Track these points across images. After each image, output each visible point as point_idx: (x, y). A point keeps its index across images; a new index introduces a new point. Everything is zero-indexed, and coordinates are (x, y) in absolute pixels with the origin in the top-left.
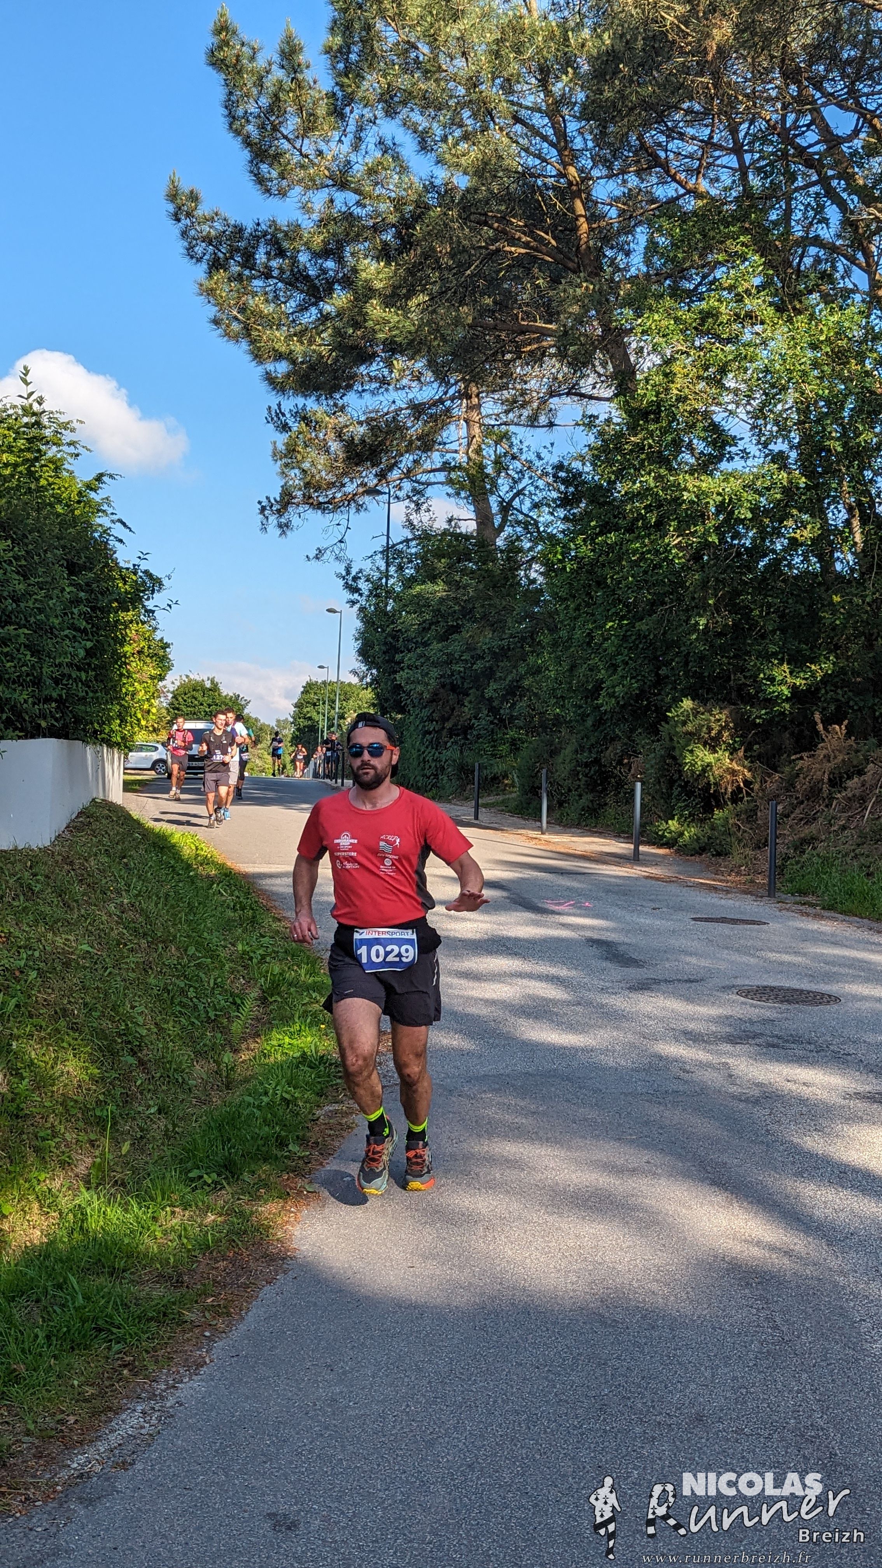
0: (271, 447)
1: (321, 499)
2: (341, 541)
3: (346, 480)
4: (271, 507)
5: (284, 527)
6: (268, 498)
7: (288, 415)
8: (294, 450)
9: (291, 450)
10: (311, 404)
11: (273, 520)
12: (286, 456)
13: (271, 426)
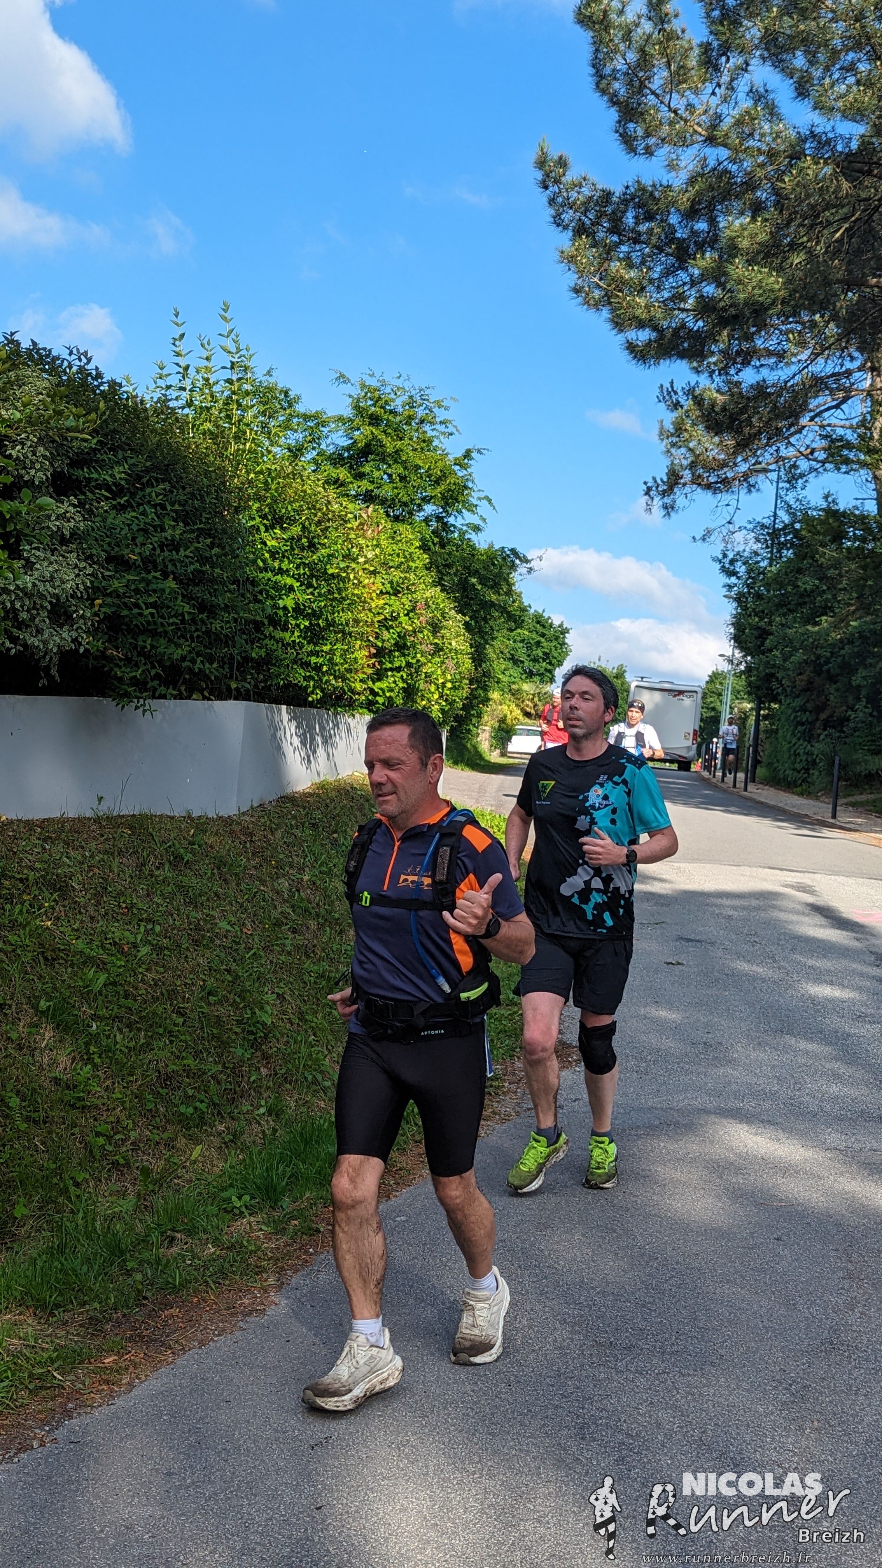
0: (658, 426)
1: (712, 479)
2: (729, 523)
3: (739, 459)
4: (657, 487)
5: (669, 509)
6: (654, 479)
7: (680, 394)
8: (680, 429)
9: (679, 429)
10: (704, 381)
11: (657, 499)
12: (672, 435)
13: (662, 405)
